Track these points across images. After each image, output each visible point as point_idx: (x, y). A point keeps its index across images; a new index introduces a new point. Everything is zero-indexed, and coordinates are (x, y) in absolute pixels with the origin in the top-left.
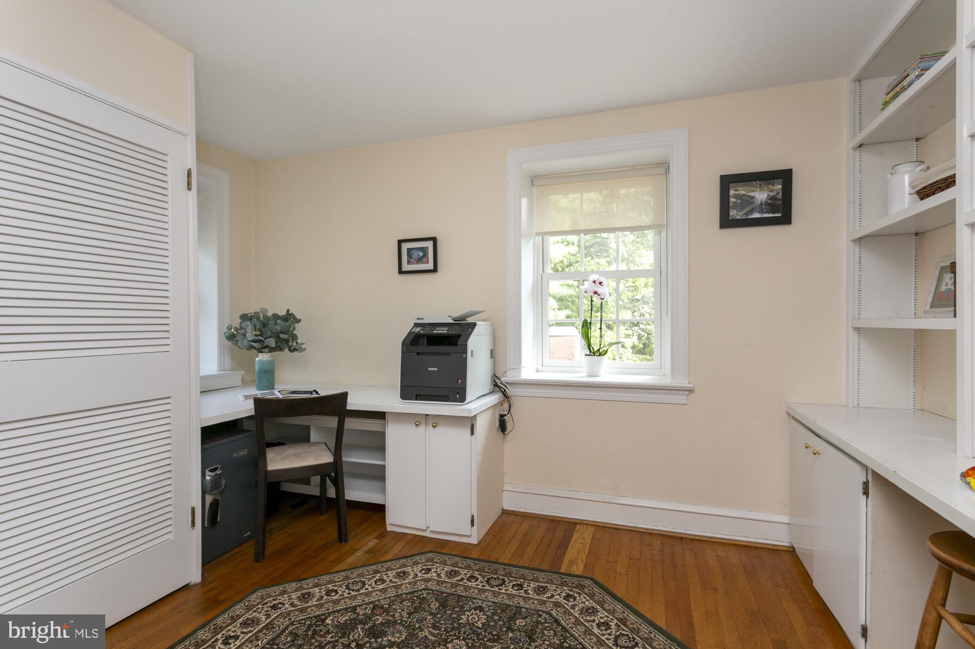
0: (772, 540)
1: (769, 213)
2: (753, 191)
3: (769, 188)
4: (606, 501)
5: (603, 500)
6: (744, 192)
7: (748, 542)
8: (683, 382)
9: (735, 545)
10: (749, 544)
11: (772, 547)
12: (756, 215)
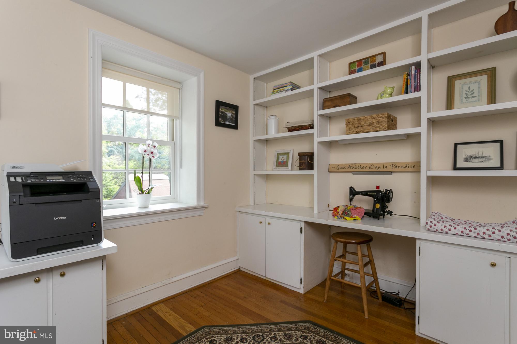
0: (233, 269)
1: (231, 123)
2: (227, 111)
3: (232, 112)
4: (166, 284)
5: (164, 284)
6: (224, 111)
7: (227, 274)
8: (202, 204)
9: (223, 278)
10: (227, 275)
11: (234, 272)
12: (227, 123)
